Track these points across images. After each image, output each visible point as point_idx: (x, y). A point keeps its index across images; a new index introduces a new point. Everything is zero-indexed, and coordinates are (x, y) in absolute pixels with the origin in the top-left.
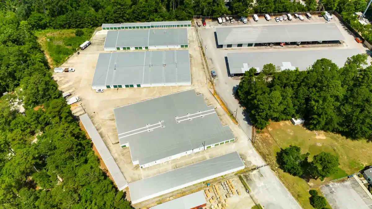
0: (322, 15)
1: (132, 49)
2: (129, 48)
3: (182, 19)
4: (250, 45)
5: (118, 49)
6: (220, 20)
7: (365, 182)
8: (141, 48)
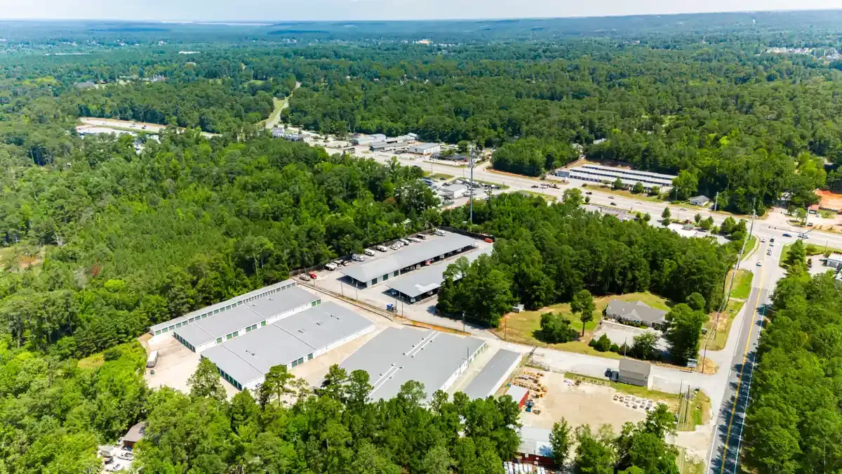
0: (432, 233)
1: (242, 332)
2: (236, 334)
3: (277, 281)
4: (396, 273)
5: (219, 340)
6: (331, 266)
7: (614, 320)
8: (255, 326)
